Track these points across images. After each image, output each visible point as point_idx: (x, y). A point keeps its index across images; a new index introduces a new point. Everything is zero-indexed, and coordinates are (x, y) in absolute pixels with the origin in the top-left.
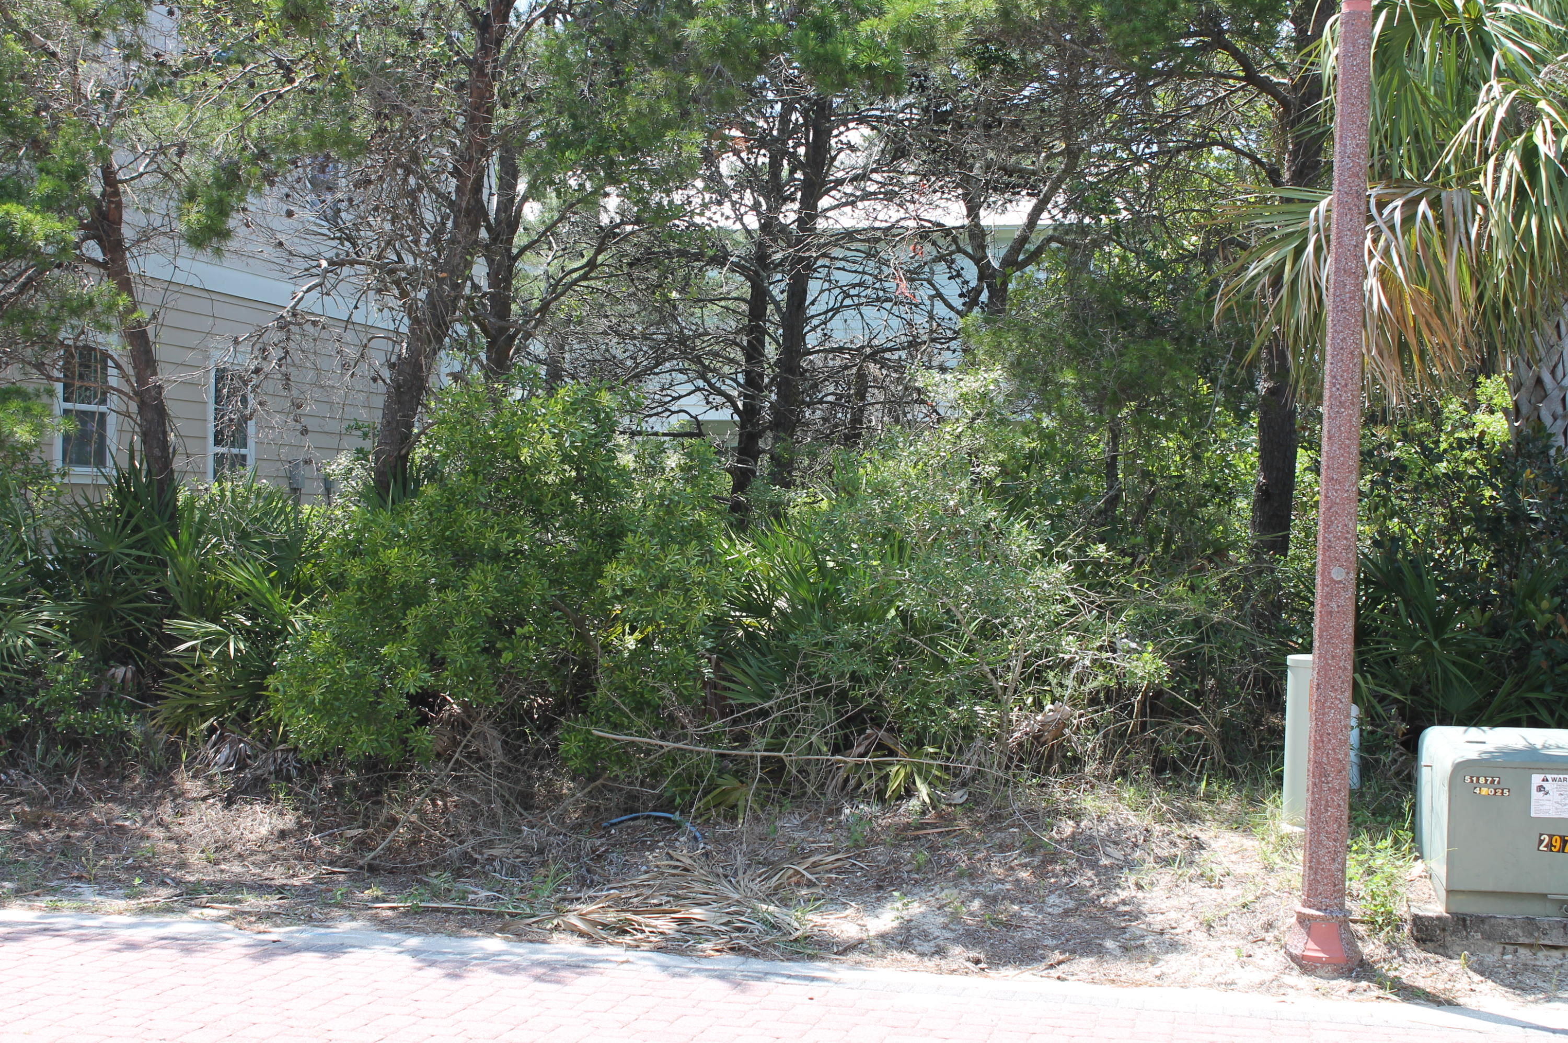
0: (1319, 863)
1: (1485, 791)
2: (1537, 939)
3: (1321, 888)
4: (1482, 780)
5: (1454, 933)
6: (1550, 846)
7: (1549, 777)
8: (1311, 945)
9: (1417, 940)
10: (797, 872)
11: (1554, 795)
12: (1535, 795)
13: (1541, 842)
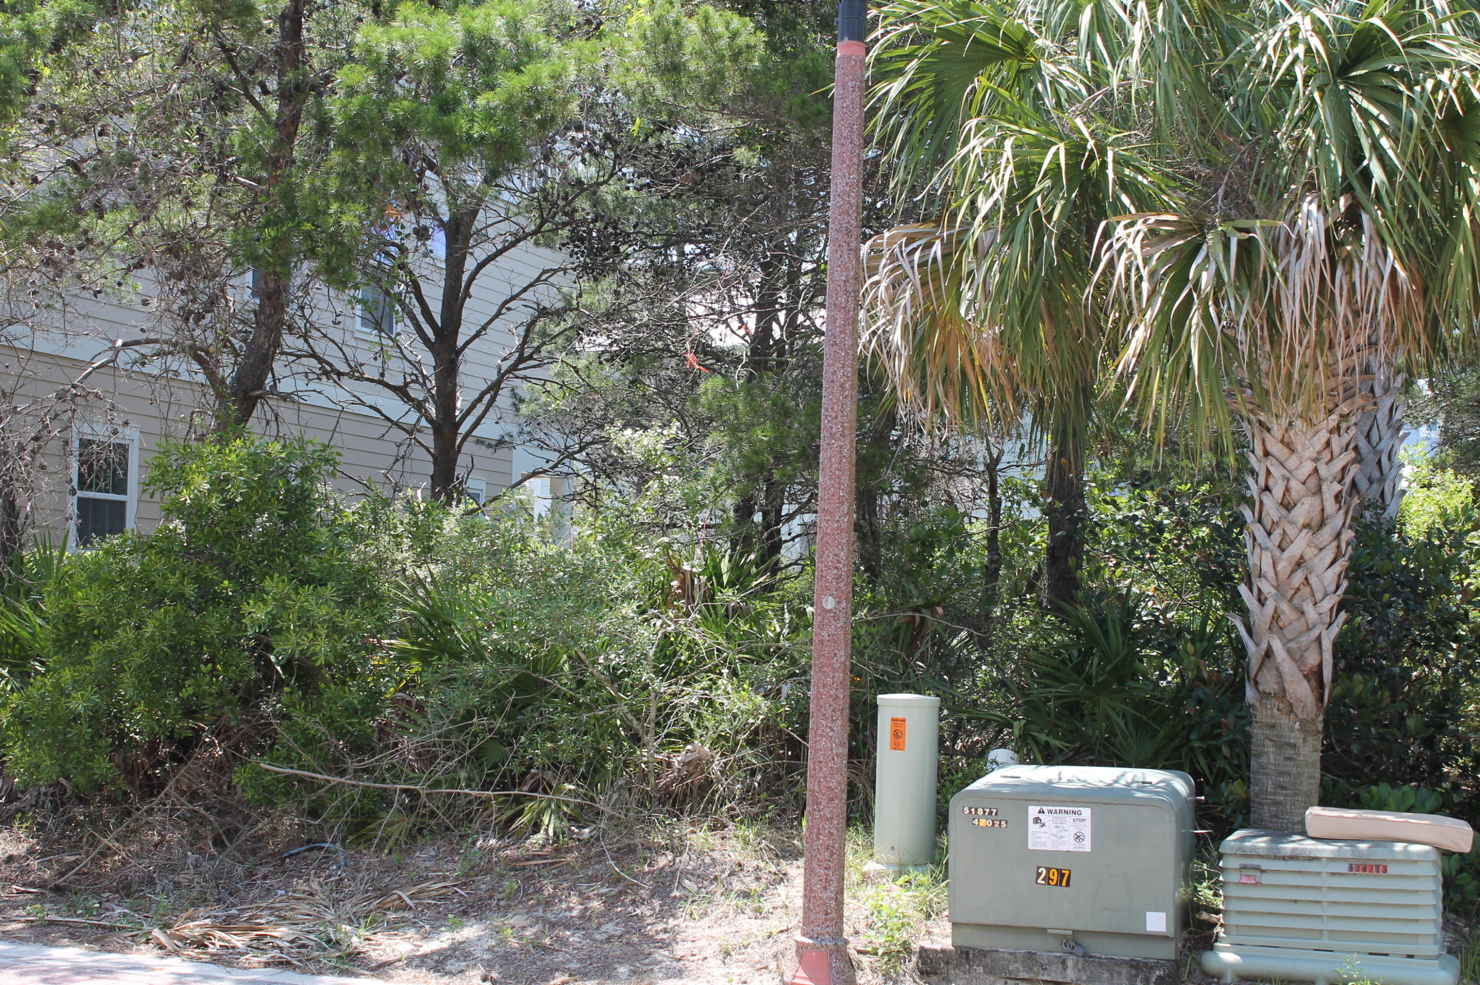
0: (811, 891)
1: (983, 822)
2: (1037, 973)
3: (813, 917)
4: (980, 811)
5: (957, 966)
6: (1047, 879)
7: (1045, 809)
8: (801, 973)
9: (922, 973)
10: (400, 898)
11: (1050, 827)
12: (1032, 827)
13: (1039, 875)
